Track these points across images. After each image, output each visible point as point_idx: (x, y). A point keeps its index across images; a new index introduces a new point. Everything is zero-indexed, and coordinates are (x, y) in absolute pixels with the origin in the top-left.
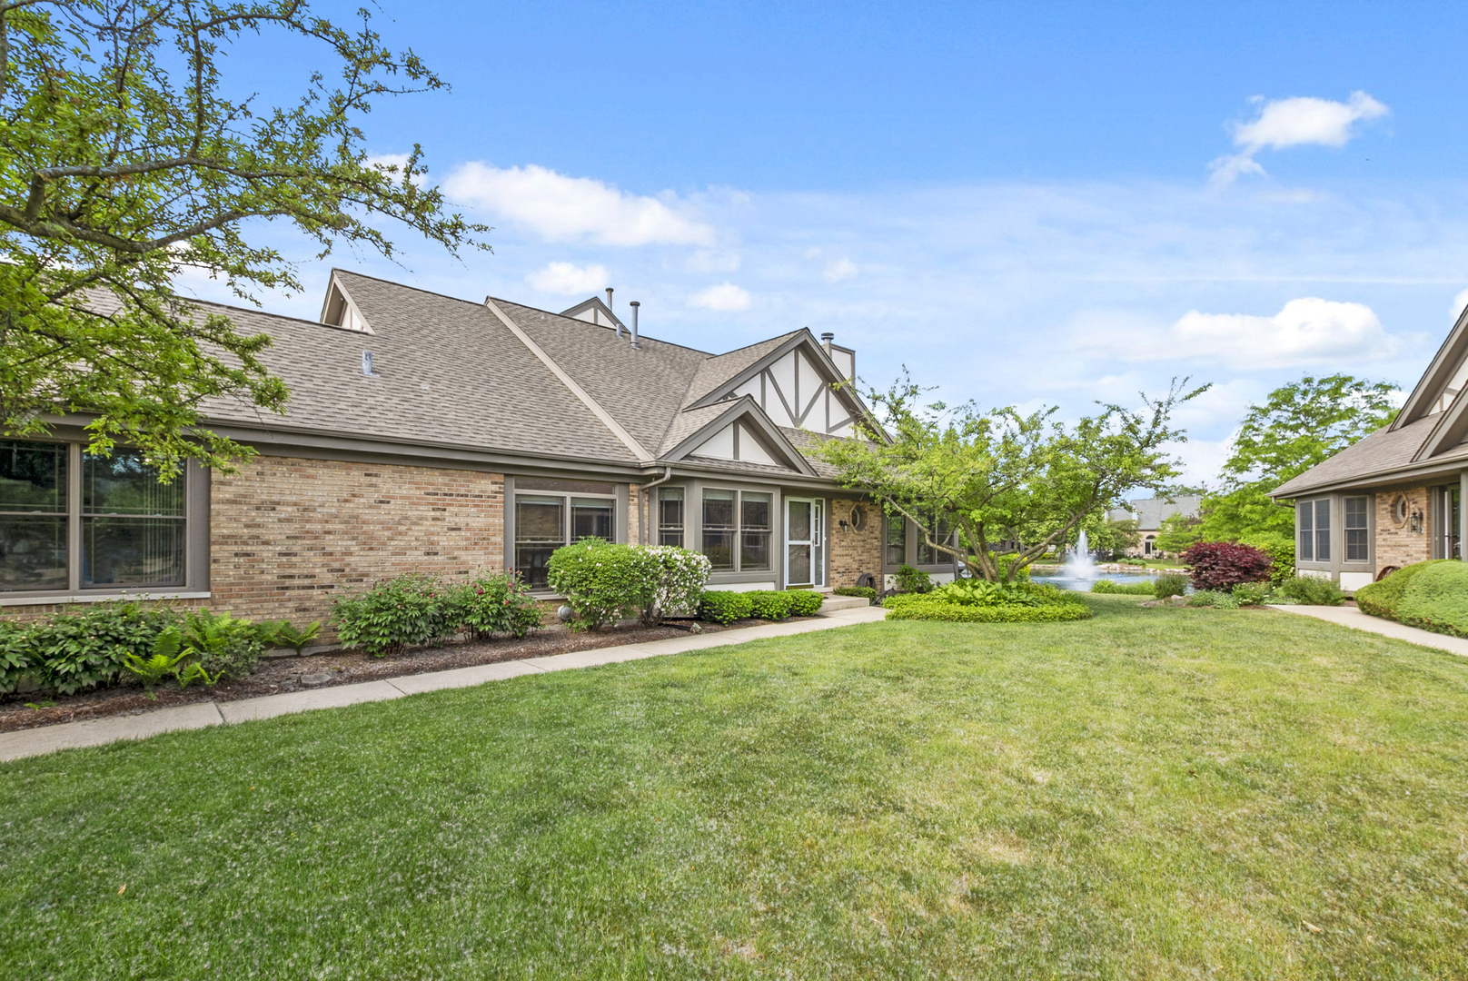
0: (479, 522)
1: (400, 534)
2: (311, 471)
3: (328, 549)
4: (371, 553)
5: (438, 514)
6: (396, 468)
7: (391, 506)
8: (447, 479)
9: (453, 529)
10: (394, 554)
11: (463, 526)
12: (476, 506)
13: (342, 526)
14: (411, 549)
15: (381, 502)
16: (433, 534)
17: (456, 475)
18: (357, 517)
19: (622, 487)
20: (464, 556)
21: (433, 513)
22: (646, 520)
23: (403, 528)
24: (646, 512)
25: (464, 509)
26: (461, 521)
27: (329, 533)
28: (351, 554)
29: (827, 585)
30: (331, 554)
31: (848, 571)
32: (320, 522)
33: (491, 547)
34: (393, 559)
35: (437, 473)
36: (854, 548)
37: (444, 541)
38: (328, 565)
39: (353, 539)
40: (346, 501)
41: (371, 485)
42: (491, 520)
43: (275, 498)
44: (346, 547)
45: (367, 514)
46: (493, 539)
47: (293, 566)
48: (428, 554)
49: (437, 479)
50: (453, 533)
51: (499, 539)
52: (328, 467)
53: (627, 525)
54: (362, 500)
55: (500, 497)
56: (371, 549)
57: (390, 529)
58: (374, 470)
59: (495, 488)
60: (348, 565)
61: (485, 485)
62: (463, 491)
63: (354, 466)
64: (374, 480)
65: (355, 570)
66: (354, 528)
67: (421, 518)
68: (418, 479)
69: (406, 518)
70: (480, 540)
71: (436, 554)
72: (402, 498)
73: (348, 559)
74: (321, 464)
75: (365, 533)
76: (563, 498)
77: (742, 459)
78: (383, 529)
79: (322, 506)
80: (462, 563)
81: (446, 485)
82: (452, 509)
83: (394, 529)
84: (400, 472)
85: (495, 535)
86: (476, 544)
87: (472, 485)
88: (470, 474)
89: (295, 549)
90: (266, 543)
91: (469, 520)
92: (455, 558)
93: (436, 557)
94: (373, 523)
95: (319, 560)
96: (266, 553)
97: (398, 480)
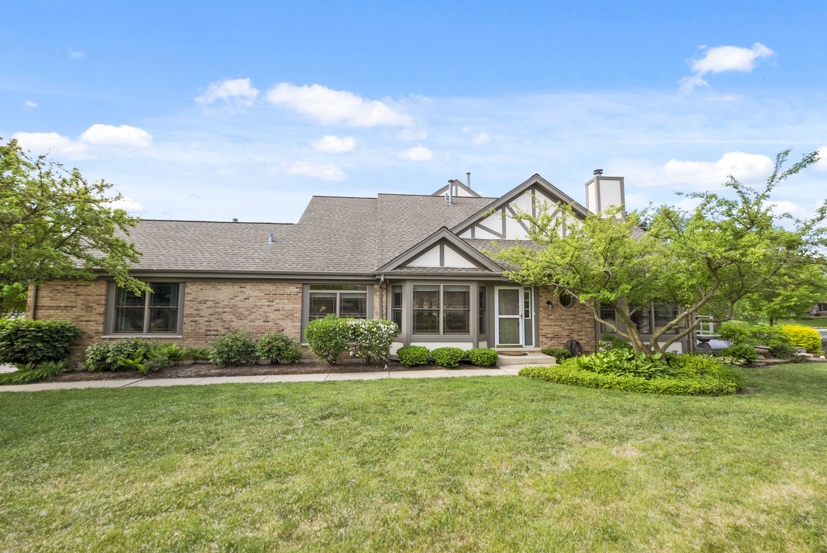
0: (289, 307)
1: (253, 313)
2: (219, 287)
3: (224, 319)
4: (241, 321)
5: (270, 303)
6: (252, 284)
7: (250, 300)
8: (274, 288)
9: (276, 310)
10: (250, 322)
11: (281, 309)
12: (288, 299)
13: (230, 310)
14: (258, 319)
15: (246, 299)
16: (267, 312)
17: (279, 285)
18: (236, 306)
19: (371, 286)
20: (281, 323)
21: (268, 303)
22: (384, 304)
23: (254, 310)
24: (384, 300)
25: (282, 301)
26: (280, 306)
27: (224, 312)
28: (232, 321)
29: (537, 345)
30: (225, 321)
31: (556, 336)
32: (222, 308)
33: (294, 319)
34: (250, 324)
35: (270, 285)
36: (563, 320)
37: (272, 316)
38: (223, 326)
39: (234, 315)
40: (232, 299)
41: (242, 292)
42: (295, 306)
43: (206, 299)
44: (231, 318)
45: (240, 304)
46: (295, 315)
47: (210, 326)
48: (265, 322)
49: (270, 287)
50: (277, 312)
51: (299, 315)
52: (226, 285)
53: (373, 306)
54: (238, 298)
55: (300, 295)
56: (241, 319)
57: (249, 310)
58: (243, 285)
59: (298, 290)
60: (231, 326)
61: (293, 289)
62: (282, 293)
63: (236, 284)
64: (243, 289)
65: (234, 328)
66: (235, 310)
67: (262, 306)
68: (262, 288)
69: (256, 306)
70: (289, 315)
71: (268, 322)
72: (255, 297)
73: (232, 324)
74: (223, 284)
75: (238, 312)
76: (336, 294)
77: (446, 265)
78: (246, 311)
79: (223, 301)
80: (280, 326)
81: (274, 290)
82: (276, 301)
83: (250, 310)
84: (254, 285)
85: (296, 313)
86: (287, 317)
87: (286, 290)
88: (285, 284)
89: (212, 319)
90: (202, 317)
91: (284, 306)
92: (277, 324)
93: (268, 323)
94: (242, 308)
95: (220, 324)
96: (202, 320)
97: (253, 289)
